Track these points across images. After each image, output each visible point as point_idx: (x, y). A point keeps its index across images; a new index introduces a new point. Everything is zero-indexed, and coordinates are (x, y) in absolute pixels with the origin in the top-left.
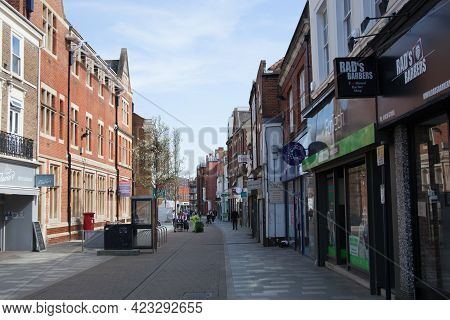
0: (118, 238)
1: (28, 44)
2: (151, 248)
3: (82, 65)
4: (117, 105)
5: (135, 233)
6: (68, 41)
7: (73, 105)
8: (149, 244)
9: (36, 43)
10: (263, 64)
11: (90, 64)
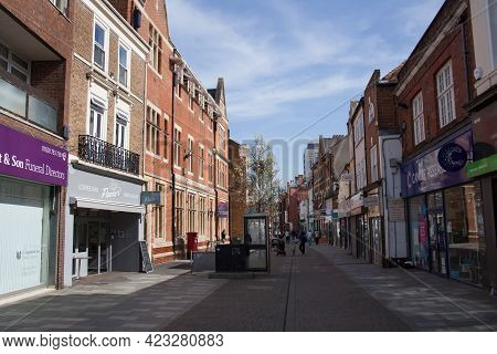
0: (230, 259)
1: (135, 57)
2: (266, 270)
3: (184, 87)
4: (215, 129)
5: (248, 254)
6: (172, 63)
7: (176, 126)
8: (263, 265)
9: (143, 56)
10: (377, 73)
11: (191, 87)
